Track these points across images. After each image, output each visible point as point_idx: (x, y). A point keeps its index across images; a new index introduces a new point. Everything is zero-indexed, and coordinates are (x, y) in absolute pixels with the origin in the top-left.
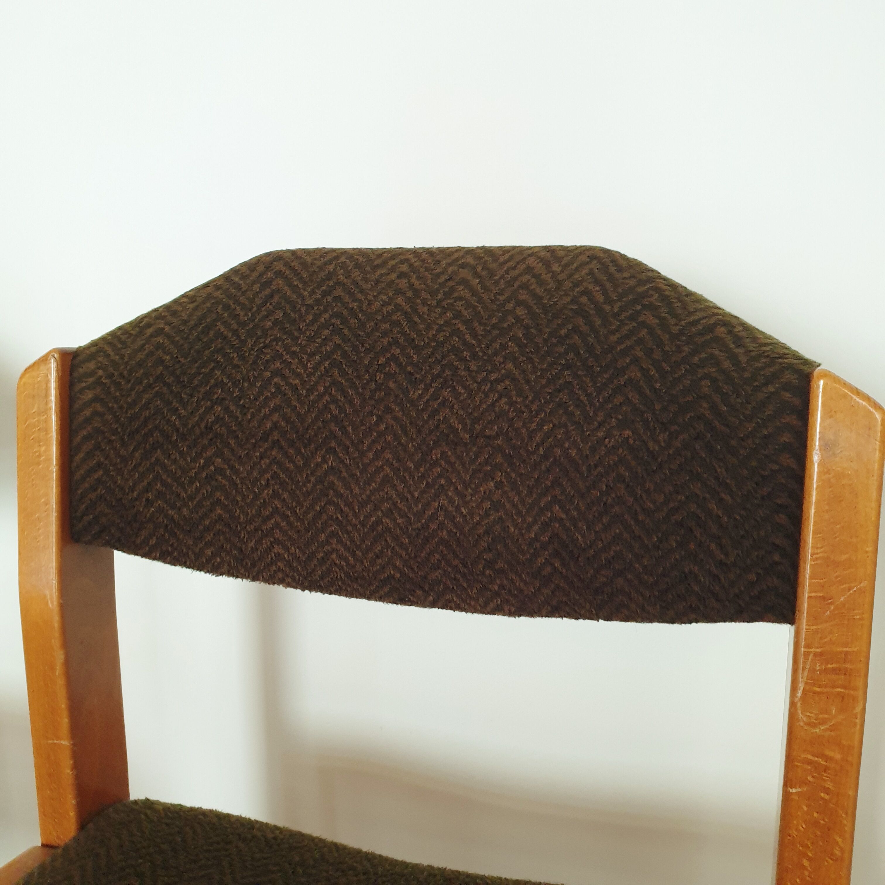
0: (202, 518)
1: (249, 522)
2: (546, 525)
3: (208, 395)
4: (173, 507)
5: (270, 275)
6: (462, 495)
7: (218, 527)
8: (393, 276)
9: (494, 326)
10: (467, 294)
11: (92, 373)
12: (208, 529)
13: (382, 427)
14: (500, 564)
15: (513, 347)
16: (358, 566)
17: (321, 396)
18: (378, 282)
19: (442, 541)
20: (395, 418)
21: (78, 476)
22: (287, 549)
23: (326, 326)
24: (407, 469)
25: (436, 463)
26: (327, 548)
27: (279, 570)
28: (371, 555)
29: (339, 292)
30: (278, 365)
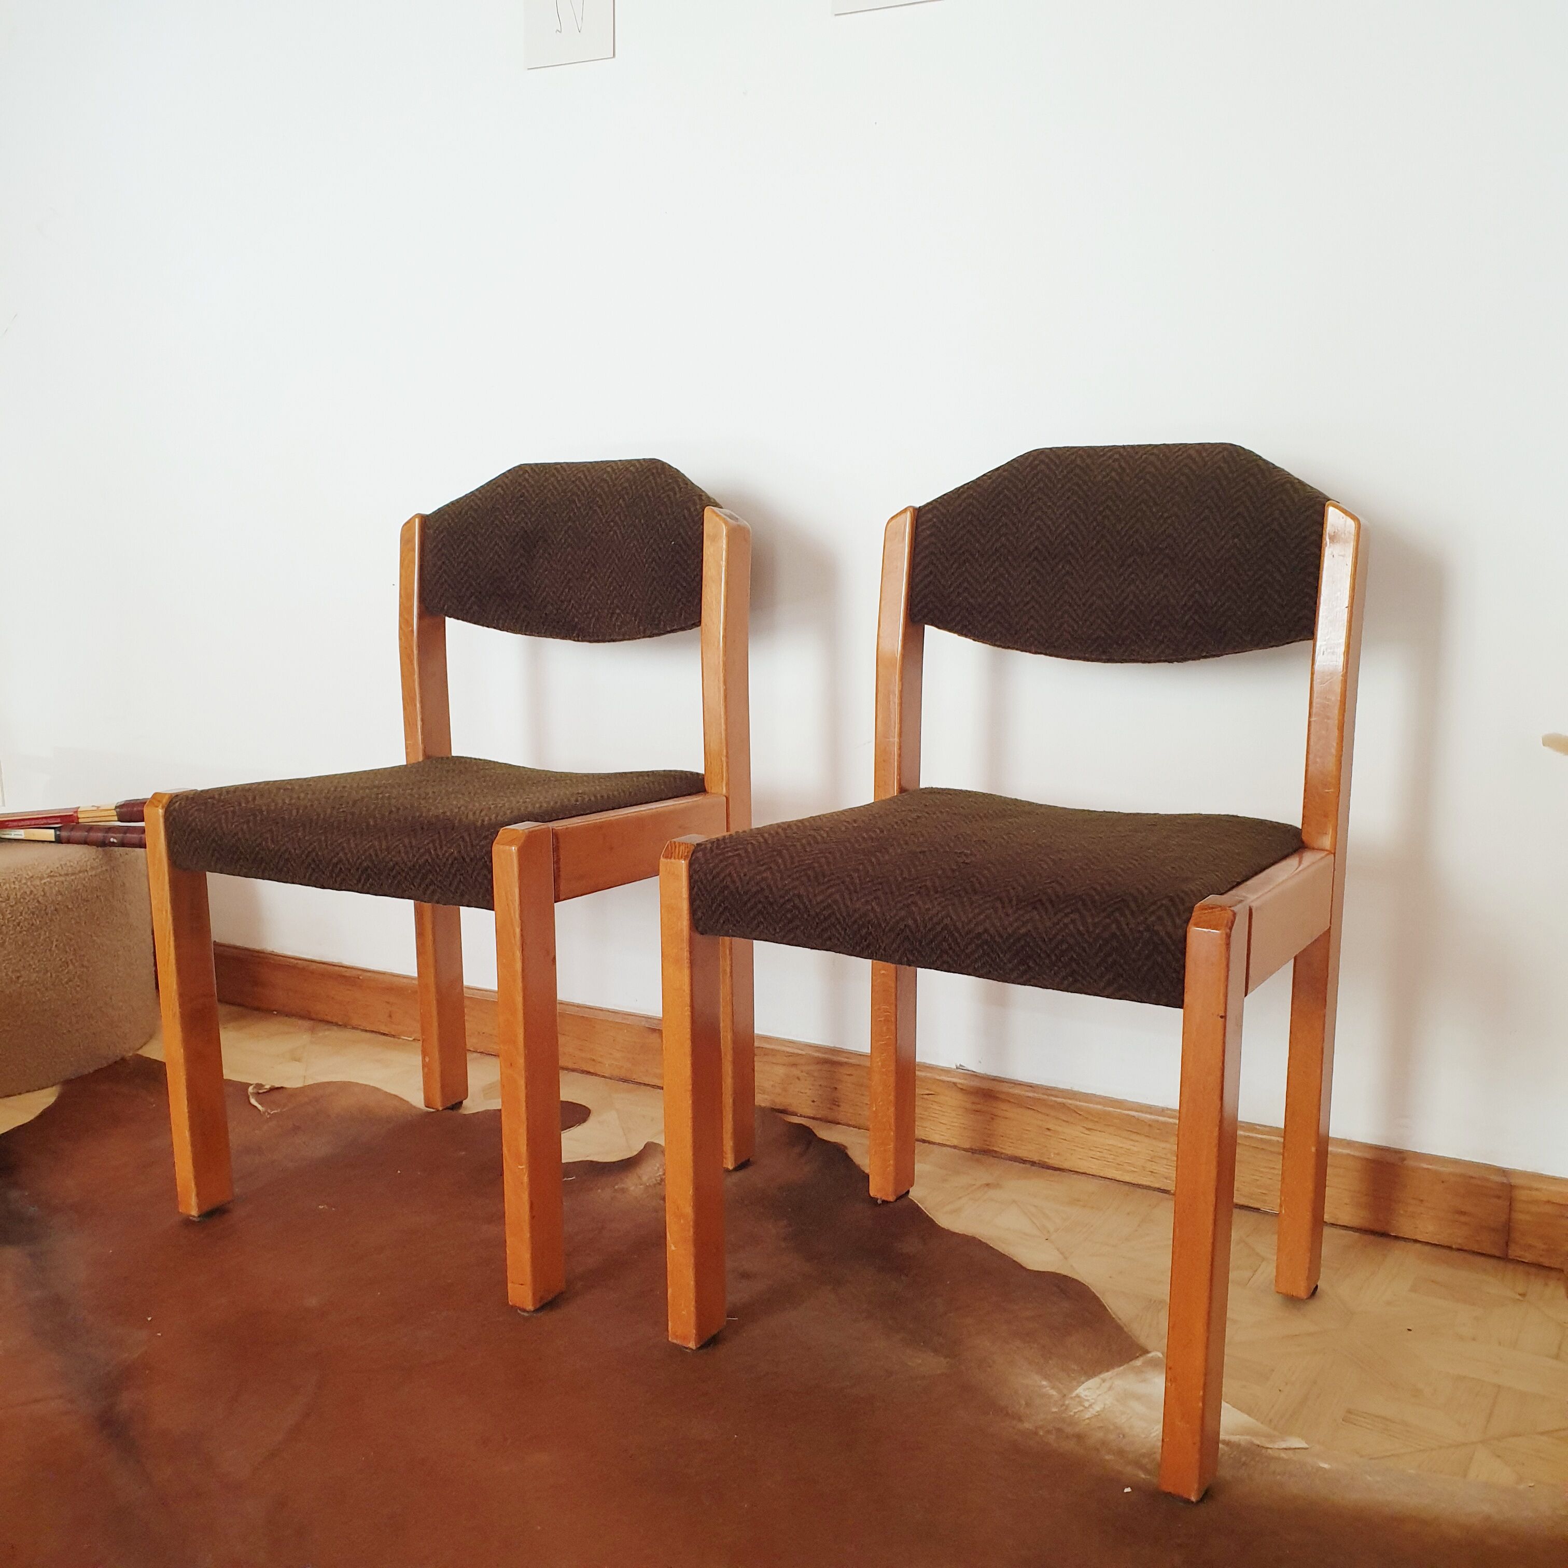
0: (989, 603)
1: (1017, 605)
2: (1192, 596)
3: (998, 531)
4: (972, 597)
5: (1037, 462)
6: (1143, 583)
7: (998, 608)
8: (1111, 461)
9: (1169, 487)
10: (1153, 470)
11: (930, 520)
12: (991, 610)
13: (1099, 547)
14: (1165, 622)
15: (1177, 498)
16: (1080, 632)
17: (1064, 531)
18: (1101, 464)
19: (1131, 611)
20: (1108, 541)
21: (917, 580)
22: (1037, 621)
23: (1069, 490)
24: (1113, 571)
25: (1129, 566)
26: (1062, 620)
27: (1032, 636)
28: (1088, 623)
29: (1077, 471)
30: (1039, 513)
